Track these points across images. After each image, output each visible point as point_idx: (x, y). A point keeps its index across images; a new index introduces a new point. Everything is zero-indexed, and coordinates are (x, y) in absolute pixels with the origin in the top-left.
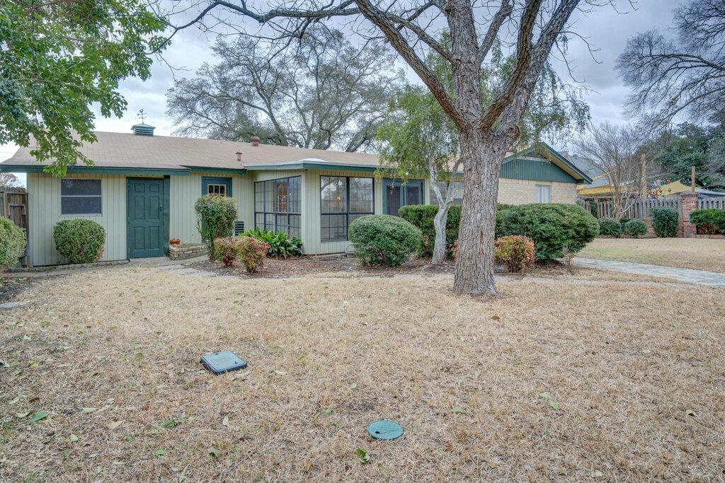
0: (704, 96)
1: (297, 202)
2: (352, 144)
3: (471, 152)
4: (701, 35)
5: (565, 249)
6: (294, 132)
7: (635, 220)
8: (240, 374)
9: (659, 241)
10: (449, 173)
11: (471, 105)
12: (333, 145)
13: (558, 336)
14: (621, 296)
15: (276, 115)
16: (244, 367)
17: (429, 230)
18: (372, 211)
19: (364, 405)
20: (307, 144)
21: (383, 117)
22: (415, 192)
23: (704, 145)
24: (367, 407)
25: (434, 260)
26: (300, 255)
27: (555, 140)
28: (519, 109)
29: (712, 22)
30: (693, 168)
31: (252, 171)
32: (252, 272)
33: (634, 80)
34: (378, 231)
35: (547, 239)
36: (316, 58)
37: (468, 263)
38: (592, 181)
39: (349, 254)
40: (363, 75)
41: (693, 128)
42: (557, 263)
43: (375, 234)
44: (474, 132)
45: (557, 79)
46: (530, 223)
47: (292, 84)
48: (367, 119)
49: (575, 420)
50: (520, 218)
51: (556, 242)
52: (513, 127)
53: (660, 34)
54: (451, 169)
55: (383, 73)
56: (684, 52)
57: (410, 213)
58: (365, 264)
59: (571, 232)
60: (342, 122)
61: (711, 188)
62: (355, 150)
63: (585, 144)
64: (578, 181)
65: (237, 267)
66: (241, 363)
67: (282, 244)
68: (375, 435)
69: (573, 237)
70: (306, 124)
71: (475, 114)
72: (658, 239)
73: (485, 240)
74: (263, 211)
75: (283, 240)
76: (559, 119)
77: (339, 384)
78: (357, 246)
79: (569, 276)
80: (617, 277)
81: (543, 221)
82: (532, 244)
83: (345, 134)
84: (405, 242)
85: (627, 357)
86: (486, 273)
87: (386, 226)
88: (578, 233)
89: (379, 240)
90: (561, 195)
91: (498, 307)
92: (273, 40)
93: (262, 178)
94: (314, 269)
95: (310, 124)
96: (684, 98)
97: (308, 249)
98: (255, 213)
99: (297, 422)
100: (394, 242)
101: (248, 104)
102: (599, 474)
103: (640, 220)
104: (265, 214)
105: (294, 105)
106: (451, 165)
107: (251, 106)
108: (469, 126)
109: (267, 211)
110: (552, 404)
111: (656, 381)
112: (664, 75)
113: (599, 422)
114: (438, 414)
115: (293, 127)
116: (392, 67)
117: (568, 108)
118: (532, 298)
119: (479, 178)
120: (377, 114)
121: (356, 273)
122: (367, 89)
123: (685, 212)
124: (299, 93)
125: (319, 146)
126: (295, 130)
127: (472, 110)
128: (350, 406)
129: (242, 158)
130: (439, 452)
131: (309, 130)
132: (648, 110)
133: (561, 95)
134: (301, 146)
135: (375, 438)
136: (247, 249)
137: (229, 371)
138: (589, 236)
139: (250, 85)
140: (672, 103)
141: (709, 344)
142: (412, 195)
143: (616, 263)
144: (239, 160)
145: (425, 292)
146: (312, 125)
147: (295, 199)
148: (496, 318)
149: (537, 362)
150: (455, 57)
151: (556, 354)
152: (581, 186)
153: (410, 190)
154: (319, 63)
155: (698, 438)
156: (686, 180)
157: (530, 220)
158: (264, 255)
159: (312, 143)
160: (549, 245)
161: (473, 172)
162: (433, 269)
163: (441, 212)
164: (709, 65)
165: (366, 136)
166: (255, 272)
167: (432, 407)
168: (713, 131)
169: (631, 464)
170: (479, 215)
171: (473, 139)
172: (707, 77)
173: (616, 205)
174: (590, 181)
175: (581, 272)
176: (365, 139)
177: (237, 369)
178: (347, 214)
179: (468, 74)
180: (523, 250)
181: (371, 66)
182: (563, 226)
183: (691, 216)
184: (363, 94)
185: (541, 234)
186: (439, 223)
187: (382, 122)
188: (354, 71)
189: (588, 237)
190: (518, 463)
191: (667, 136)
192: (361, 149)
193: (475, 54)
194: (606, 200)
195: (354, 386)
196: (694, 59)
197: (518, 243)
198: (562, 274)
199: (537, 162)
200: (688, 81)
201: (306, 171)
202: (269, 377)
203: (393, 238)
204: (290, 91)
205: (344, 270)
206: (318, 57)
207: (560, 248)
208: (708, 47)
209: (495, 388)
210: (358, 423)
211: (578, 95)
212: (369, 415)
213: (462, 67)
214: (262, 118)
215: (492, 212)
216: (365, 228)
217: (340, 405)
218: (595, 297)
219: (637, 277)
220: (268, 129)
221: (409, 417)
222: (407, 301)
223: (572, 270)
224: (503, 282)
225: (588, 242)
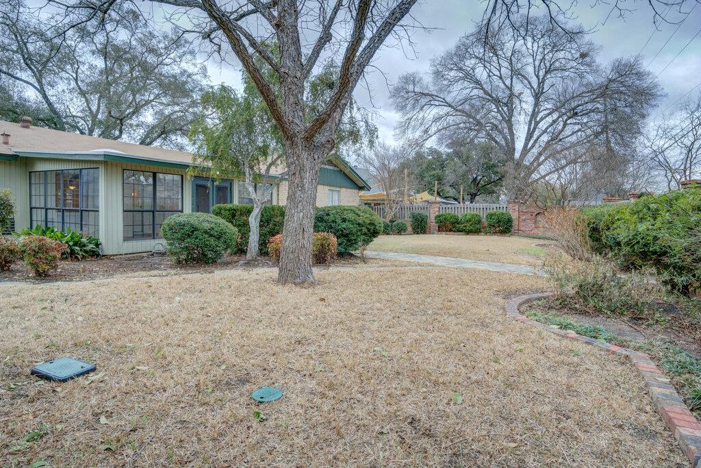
0: (445, 128)
1: (96, 196)
2: (147, 136)
3: (295, 158)
4: (445, 82)
5: (360, 244)
6: (73, 116)
7: (399, 221)
8: (92, 377)
9: (415, 236)
10: (260, 175)
11: (296, 116)
12: (124, 136)
13: (371, 309)
14: (404, 277)
15: (50, 92)
16: (93, 370)
17: (244, 227)
18: (180, 209)
19: (240, 380)
20: (91, 132)
21: (182, 112)
22: (224, 192)
23: (442, 166)
24: (243, 381)
25: (249, 256)
26: (98, 255)
27: (351, 153)
28: (334, 124)
29: (453, 73)
30: (436, 182)
31: (26, 158)
32: (42, 276)
33: (401, 108)
34: (194, 229)
35: (346, 236)
36: (105, 34)
37: (291, 256)
38: (370, 188)
39: (157, 253)
40: (161, 63)
41: (436, 151)
42: (351, 255)
43: (193, 232)
44: (298, 140)
45: (354, 101)
46: (334, 222)
47: (70, 58)
48: (166, 112)
49: (401, 361)
50: (325, 217)
51: (353, 238)
52: (330, 140)
53: (421, 76)
54: (263, 171)
55: (184, 65)
56: (434, 93)
57: (223, 212)
58: (179, 262)
59: (364, 230)
60: (137, 111)
61: (446, 198)
62: (150, 143)
63: (367, 157)
64: (361, 188)
65: (18, 271)
66: (88, 367)
67: (75, 244)
68: (261, 400)
69: (365, 234)
70: (90, 109)
71: (301, 125)
72: (415, 235)
73: (305, 236)
74: (43, 206)
75: (76, 239)
76: (354, 136)
77: (209, 367)
78: (171, 244)
79: (364, 265)
80: (396, 263)
81: (344, 220)
82: (336, 239)
83: (137, 125)
84: (222, 240)
85: (419, 317)
86: (306, 264)
87: (203, 224)
88: (369, 230)
89: (196, 238)
90: (347, 198)
91: (319, 290)
92: (68, 7)
93: (41, 167)
94: (121, 270)
95: (94, 108)
96: (433, 129)
97: (108, 248)
98: (31, 208)
99: (182, 405)
100: (212, 240)
101: (9, 74)
102: (425, 390)
103: (403, 221)
104: (47, 209)
105: (73, 84)
106: (263, 168)
107: (12, 76)
108: (294, 135)
109: (49, 206)
110: (384, 353)
111: (439, 330)
112: (422, 109)
113: (416, 359)
114: (305, 375)
115: (72, 110)
116: (194, 61)
117: (362, 127)
118: (343, 282)
119: (302, 181)
120: (177, 108)
121: (173, 272)
122: (167, 81)
123: (432, 214)
124: (79, 71)
125: (105, 134)
126: (74, 114)
127: (296, 121)
128: (228, 383)
129: (10, 140)
130: (317, 400)
131: (94, 116)
132: (410, 135)
133: (358, 116)
134: (82, 133)
135: (261, 402)
136: (36, 249)
137: (78, 375)
138: (376, 233)
139: (13, 51)
140: (426, 131)
141: (463, 304)
142: (221, 194)
143: (393, 254)
144: (6, 143)
145: (253, 283)
146: (98, 111)
147: (90, 194)
148: (323, 300)
149: (363, 328)
150: (283, 70)
151: (374, 321)
152: (362, 193)
153: (219, 189)
154: (108, 40)
155: (470, 358)
156: (431, 192)
157: (334, 219)
158: (59, 256)
159: (97, 132)
160: (348, 240)
161: (297, 176)
162: (248, 264)
163: (256, 212)
164: (450, 106)
165: (164, 129)
166: (46, 275)
167: (298, 371)
168: (448, 155)
169: (441, 380)
170: (302, 214)
171: (297, 147)
172: (447, 114)
173: (387, 209)
174: (369, 189)
175: (371, 261)
176: (162, 133)
177: (88, 372)
178: (153, 212)
179: (294, 87)
180: (329, 245)
181: (172, 56)
182: (359, 224)
183: (436, 218)
184: (161, 85)
185: (342, 231)
186: (254, 221)
187: (181, 117)
188: (151, 59)
189: (374, 234)
190: (374, 394)
191: (419, 156)
192: (157, 144)
193: (300, 70)
194: (380, 204)
195: (224, 367)
196: (441, 100)
197: (324, 239)
198: (357, 263)
199: (330, 170)
200: (436, 116)
201: (105, 163)
202: (132, 373)
203: (211, 236)
204: (69, 67)
205: (157, 269)
206: (107, 35)
207: (356, 243)
208: (450, 92)
209: (340, 350)
210: (241, 395)
211: (370, 118)
212: (247, 386)
213: (289, 80)
214: (31, 94)
215: (312, 211)
216: (182, 225)
217: (217, 384)
218: (387, 279)
219: (409, 264)
220: (38, 109)
221: (282, 382)
222: (240, 293)
223: (364, 260)
224: (317, 272)
225: (375, 237)
